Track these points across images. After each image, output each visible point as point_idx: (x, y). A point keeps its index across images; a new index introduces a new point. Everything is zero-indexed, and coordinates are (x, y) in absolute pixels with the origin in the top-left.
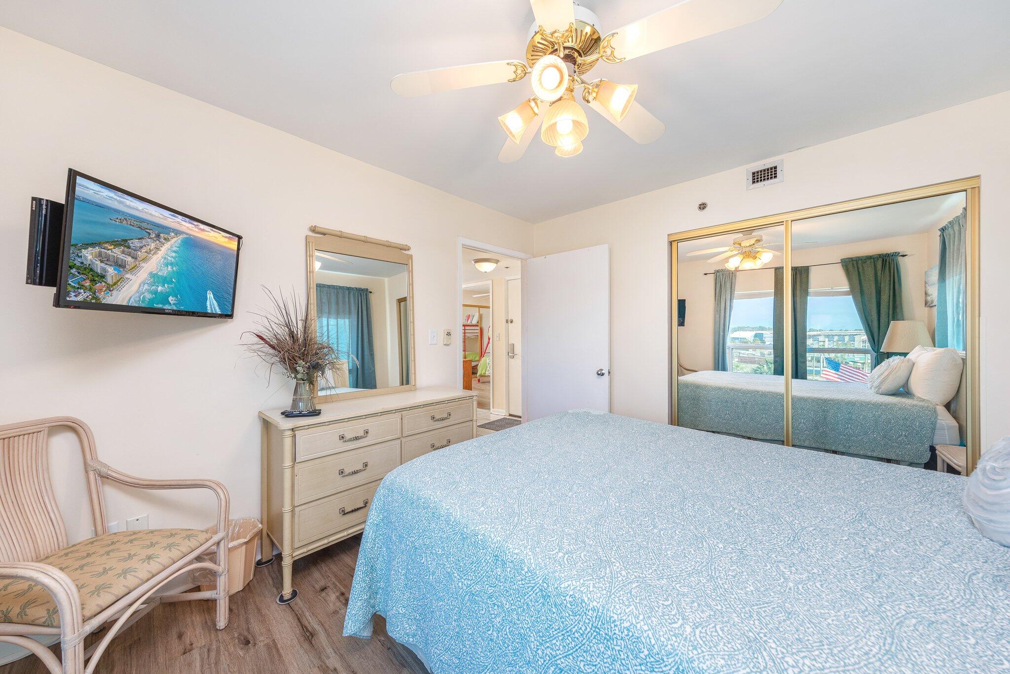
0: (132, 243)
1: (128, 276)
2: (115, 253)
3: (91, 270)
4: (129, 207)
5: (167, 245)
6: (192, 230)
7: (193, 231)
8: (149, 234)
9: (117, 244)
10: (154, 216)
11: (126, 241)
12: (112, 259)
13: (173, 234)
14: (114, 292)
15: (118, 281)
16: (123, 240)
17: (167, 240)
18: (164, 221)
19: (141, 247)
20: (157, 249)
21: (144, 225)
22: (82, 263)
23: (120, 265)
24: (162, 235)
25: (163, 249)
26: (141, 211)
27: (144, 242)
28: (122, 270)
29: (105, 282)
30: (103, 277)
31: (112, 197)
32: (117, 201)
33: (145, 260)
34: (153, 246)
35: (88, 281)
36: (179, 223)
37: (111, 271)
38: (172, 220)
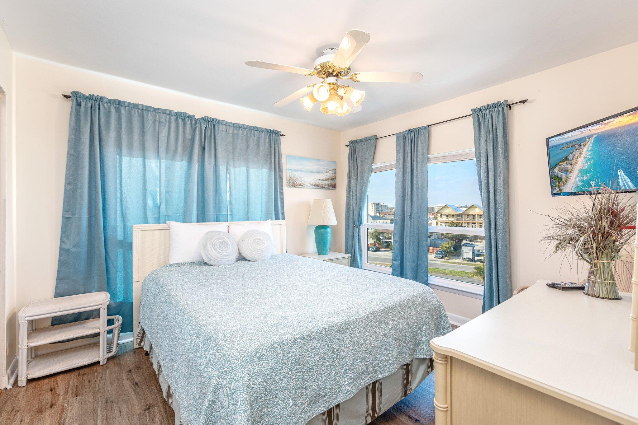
0: (569, 157)
1: (570, 175)
2: (564, 165)
3: (558, 177)
4: (566, 138)
5: (586, 149)
6: (599, 129)
7: (601, 128)
8: (576, 147)
9: (563, 161)
10: (577, 135)
11: (567, 157)
12: (563, 169)
13: (588, 140)
14: (566, 185)
15: (567, 179)
16: (566, 157)
17: (584, 145)
18: (582, 134)
19: (573, 157)
20: (581, 154)
21: (573, 144)
22: (555, 175)
23: (566, 171)
24: (582, 144)
25: (584, 152)
26: (572, 136)
27: (574, 153)
28: (567, 173)
29: (562, 181)
30: (561, 179)
31: (560, 139)
32: (561, 139)
33: (576, 163)
34: (578, 153)
35: (557, 182)
36: (590, 130)
37: (563, 174)
38: (586, 131)
